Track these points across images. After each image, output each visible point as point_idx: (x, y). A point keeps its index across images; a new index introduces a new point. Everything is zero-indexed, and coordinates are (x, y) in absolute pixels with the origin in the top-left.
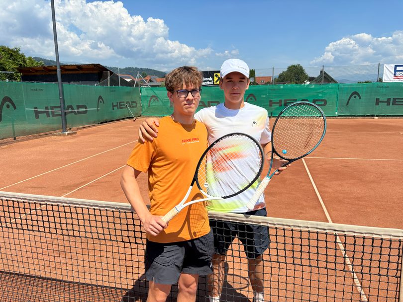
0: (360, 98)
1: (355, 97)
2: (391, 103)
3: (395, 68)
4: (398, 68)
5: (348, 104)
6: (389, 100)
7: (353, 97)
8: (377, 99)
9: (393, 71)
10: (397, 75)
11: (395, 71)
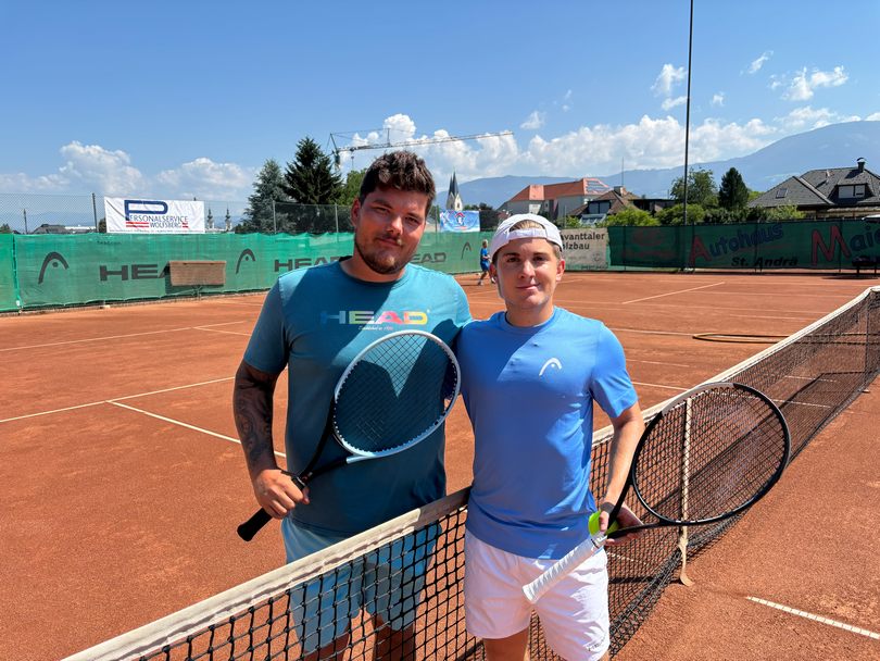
0: (66, 266)
1: (55, 265)
2: (130, 276)
3: (126, 207)
4: (132, 207)
5: (41, 279)
6: (124, 268)
7: (50, 265)
8: (103, 269)
9: (123, 213)
10: (132, 220)
11: (128, 211)
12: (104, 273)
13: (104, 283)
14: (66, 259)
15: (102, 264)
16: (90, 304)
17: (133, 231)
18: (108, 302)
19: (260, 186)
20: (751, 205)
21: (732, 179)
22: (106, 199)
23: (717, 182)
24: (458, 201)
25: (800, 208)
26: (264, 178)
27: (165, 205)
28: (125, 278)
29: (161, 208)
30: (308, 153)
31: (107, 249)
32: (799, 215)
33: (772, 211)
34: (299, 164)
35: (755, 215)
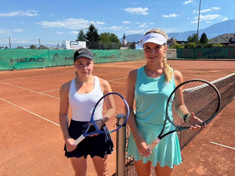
0: (59, 57)
1: (57, 56)
2: (71, 59)
3: (70, 43)
4: (71, 43)
5: (54, 60)
6: (70, 57)
7: (56, 57)
8: (66, 57)
9: (70, 44)
10: (71, 46)
11: (71, 44)
12: (66, 58)
13: (66, 61)
14: (59, 55)
15: (66, 56)
16: (63, 65)
17: (71, 49)
18: (67, 65)
19: (79, 37)
20: (209, 43)
21: (204, 36)
22: (67, 41)
23: (200, 36)
24: (125, 41)
25: (222, 44)
26: (79, 35)
27: (78, 42)
28: (70, 60)
29: (77, 43)
30: (92, 28)
31: (67, 53)
32: (221, 45)
33: (214, 44)
34: (90, 31)
35: (210, 46)
